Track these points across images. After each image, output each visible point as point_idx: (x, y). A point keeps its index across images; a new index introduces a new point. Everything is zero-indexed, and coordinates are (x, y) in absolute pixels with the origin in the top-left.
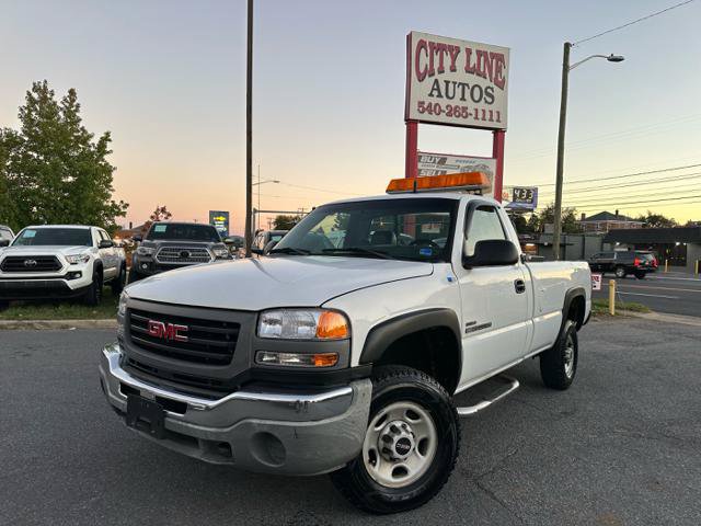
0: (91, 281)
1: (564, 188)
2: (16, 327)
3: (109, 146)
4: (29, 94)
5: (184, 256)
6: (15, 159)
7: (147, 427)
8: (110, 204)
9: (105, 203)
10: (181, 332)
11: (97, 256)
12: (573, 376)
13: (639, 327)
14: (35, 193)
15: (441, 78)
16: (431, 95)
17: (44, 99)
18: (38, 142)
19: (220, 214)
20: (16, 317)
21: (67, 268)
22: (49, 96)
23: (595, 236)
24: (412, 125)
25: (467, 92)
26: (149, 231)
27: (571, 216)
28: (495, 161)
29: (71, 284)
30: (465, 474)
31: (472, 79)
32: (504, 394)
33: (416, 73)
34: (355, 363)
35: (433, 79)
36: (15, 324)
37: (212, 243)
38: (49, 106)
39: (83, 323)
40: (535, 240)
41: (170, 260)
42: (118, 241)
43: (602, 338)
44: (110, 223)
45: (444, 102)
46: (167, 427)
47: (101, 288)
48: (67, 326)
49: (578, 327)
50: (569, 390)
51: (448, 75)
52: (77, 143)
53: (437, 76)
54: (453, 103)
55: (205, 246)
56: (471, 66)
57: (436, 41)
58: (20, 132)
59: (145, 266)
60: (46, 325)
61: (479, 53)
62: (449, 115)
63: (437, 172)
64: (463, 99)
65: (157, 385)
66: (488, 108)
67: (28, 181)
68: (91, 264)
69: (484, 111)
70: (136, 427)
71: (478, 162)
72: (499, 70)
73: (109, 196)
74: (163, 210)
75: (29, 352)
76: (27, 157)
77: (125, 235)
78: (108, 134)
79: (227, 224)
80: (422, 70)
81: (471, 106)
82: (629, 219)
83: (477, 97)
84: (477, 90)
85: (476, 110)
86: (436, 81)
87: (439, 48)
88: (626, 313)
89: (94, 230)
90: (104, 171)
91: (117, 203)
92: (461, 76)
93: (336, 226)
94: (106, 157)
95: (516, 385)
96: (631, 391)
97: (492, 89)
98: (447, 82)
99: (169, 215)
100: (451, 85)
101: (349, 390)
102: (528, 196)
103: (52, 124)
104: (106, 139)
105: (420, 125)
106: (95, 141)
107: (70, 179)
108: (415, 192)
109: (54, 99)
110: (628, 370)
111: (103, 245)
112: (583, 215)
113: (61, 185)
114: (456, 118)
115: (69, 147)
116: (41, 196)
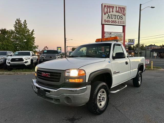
0: (30, 64)
1: (140, 39)
2: (14, 74)
3: (34, 33)
4: (16, 21)
5: (51, 57)
6: (13, 36)
7: (42, 96)
8: (34, 46)
9: (33, 46)
10: (49, 75)
11: (31, 58)
12: (141, 84)
13: (158, 72)
14: (18, 44)
15: (110, 14)
16: (107, 18)
17: (19, 22)
18: (18, 32)
19: (59, 47)
20: (14, 72)
21: (25, 61)
22: (20, 22)
23: (149, 50)
24: (103, 25)
25: (116, 17)
26: (43, 52)
27: (143, 46)
28: (123, 33)
29: (26, 64)
30: (113, 106)
31: (117, 14)
32: (123, 88)
33: (104, 13)
34: (87, 81)
35: (108, 14)
36: (14, 73)
37: (57, 54)
38: (20, 24)
39: (29, 73)
40: (134, 52)
41: (48, 58)
42: (36, 54)
43: (149, 75)
44: (34, 50)
45: (110, 20)
46: (46, 96)
47: (33, 65)
48: (25, 74)
49: (142, 72)
50: (140, 87)
51: (111, 13)
52: (27, 32)
53: (109, 13)
54: (113, 20)
55: (56, 55)
56: (117, 11)
57: (108, 5)
58: (14, 30)
59: (42, 60)
60: (21, 73)
61: (119, 8)
62: (112, 22)
63: (109, 36)
64: (115, 19)
65: (44, 87)
66: (121, 20)
67: (16, 41)
68: (30, 60)
69: (120, 21)
70: (39, 96)
71: (119, 33)
72: (124, 11)
73: (34, 44)
74: (46, 47)
75: (17, 79)
76: (16, 36)
77: (38, 53)
78: (33, 30)
79: (61, 50)
80: (105, 12)
81: (117, 20)
82: (157, 46)
83: (118, 18)
84: (118, 16)
85: (118, 21)
86: (109, 15)
87: (109, 7)
88: (155, 69)
89: (31, 52)
90: (33, 38)
91: (36, 46)
92: (114, 13)
93: (86, 50)
94: (33, 35)
95: (126, 86)
96: (155, 87)
97: (122, 16)
98: (111, 15)
99: (48, 48)
100: (112, 16)
101: (85, 87)
102: (132, 41)
103: (21, 28)
104: (33, 31)
105: (105, 25)
106: (31, 31)
107: (25, 40)
108: (102, 42)
109: (21, 22)
110: (155, 82)
111: (33, 55)
112: (146, 45)
113: (23, 42)
114: (114, 23)
115: (25, 33)
116: (19, 45)
